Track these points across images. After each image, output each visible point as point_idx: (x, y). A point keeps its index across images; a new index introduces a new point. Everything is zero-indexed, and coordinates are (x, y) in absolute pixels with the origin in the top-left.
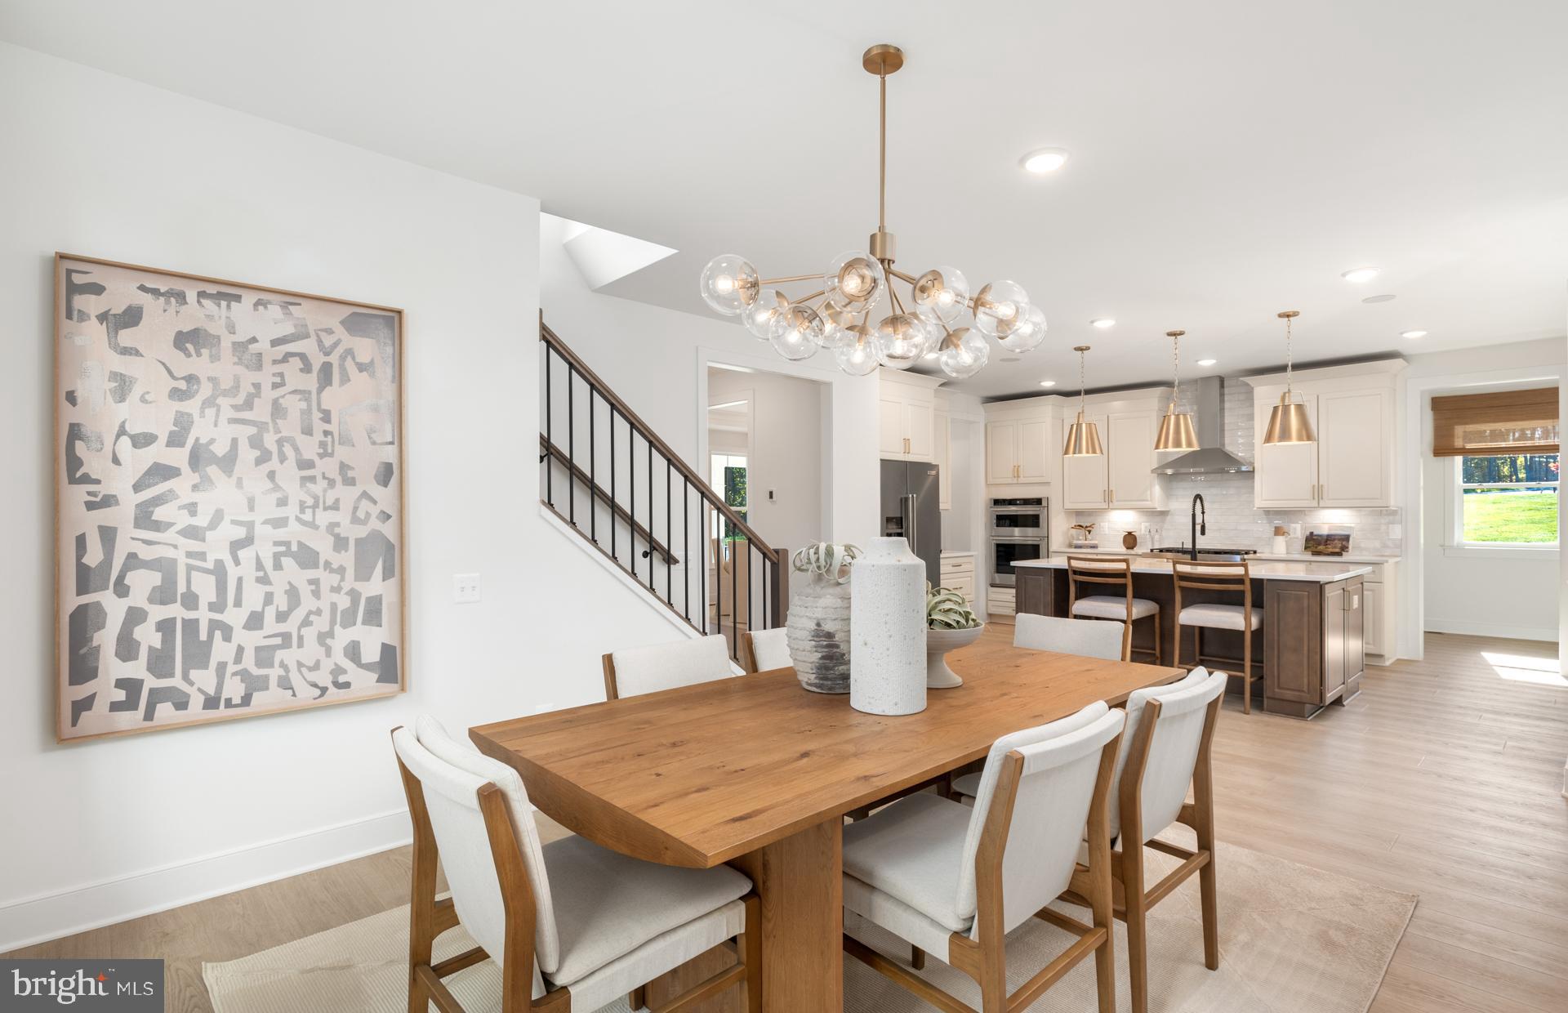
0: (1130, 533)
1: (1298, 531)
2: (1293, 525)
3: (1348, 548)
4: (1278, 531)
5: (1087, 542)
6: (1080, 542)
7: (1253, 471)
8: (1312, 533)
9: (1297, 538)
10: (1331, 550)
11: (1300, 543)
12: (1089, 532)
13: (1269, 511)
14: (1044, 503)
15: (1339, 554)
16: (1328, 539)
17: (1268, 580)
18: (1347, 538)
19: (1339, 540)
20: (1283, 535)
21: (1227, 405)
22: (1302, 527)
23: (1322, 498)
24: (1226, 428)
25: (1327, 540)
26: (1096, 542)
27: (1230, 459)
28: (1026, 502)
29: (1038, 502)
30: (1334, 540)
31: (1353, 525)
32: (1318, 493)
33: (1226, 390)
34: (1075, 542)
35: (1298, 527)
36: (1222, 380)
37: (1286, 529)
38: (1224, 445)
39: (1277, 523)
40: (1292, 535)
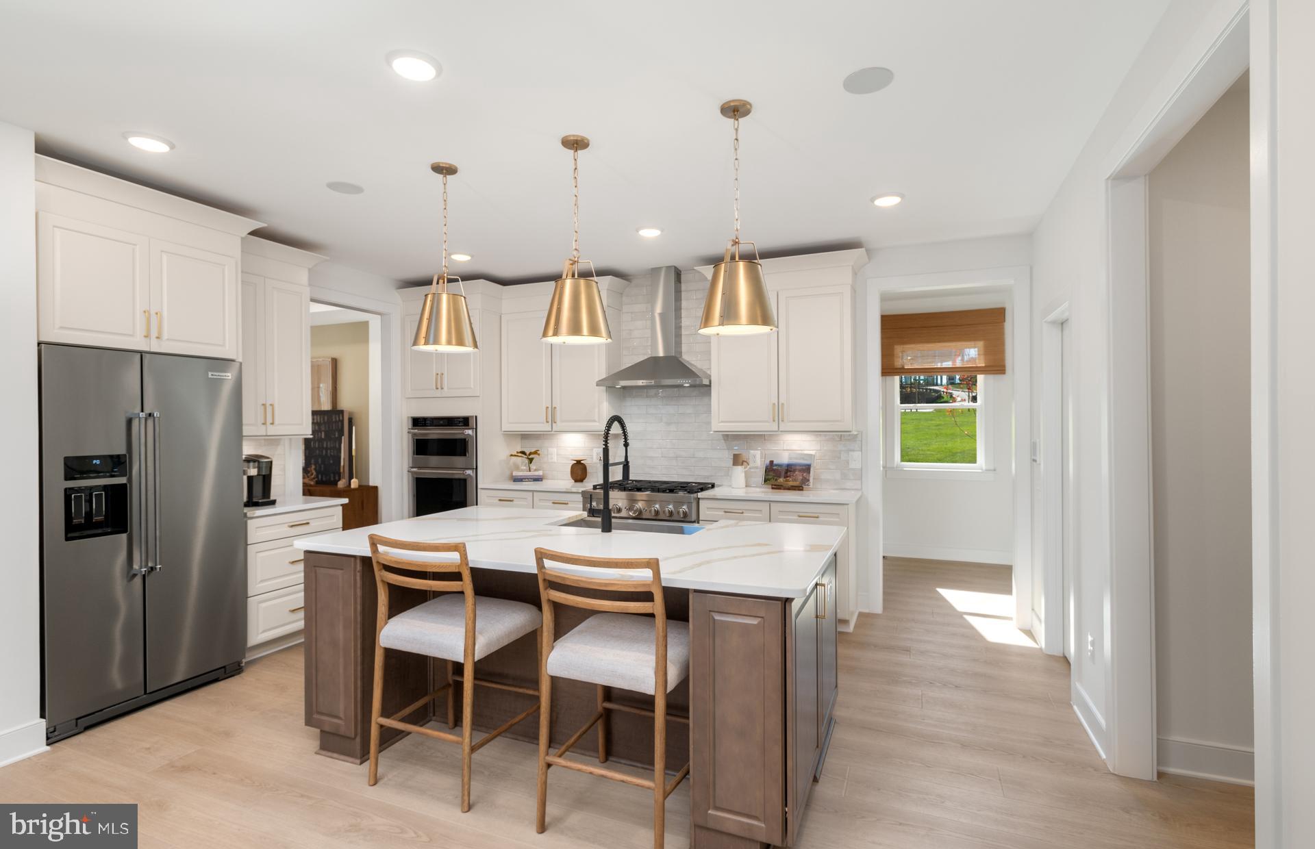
0: (579, 462)
1: (758, 459)
2: (752, 452)
3: (809, 480)
4: (737, 460)
5: (529, 473)
6: (521, 474)
7: (710, 386)
8: (772, 462)
9: (757, 468)
10: (791, 483)
11: (760, 475)
12: (531, 460)
13: (727, 435)
14: (472, 422)
15: (799, 488)
16: (789, 470)
17: (696, 591)
18: (807, 469)
19: (800, 471)
20: (742, 464)
21: (684, 304)
22: (761, 453)
23: (783, 421)
24: (684, 332)
25: (787, 471)
26: (540, 473)
27: (685, 370)
28: (450, 422)
29: (465, 422)
30: (794, 471)
31: (812, 453)
32: (778, 412)
33: (683, 287)
34: (515, 473)
35: (758, 453)
36: (677, 274)
37: (744, 457)
38: (681, 353)
39: (737, 449)
40: (751, 465)
